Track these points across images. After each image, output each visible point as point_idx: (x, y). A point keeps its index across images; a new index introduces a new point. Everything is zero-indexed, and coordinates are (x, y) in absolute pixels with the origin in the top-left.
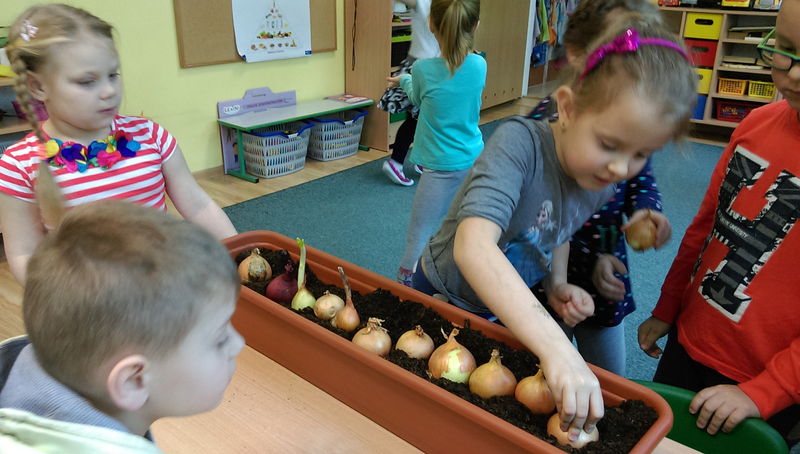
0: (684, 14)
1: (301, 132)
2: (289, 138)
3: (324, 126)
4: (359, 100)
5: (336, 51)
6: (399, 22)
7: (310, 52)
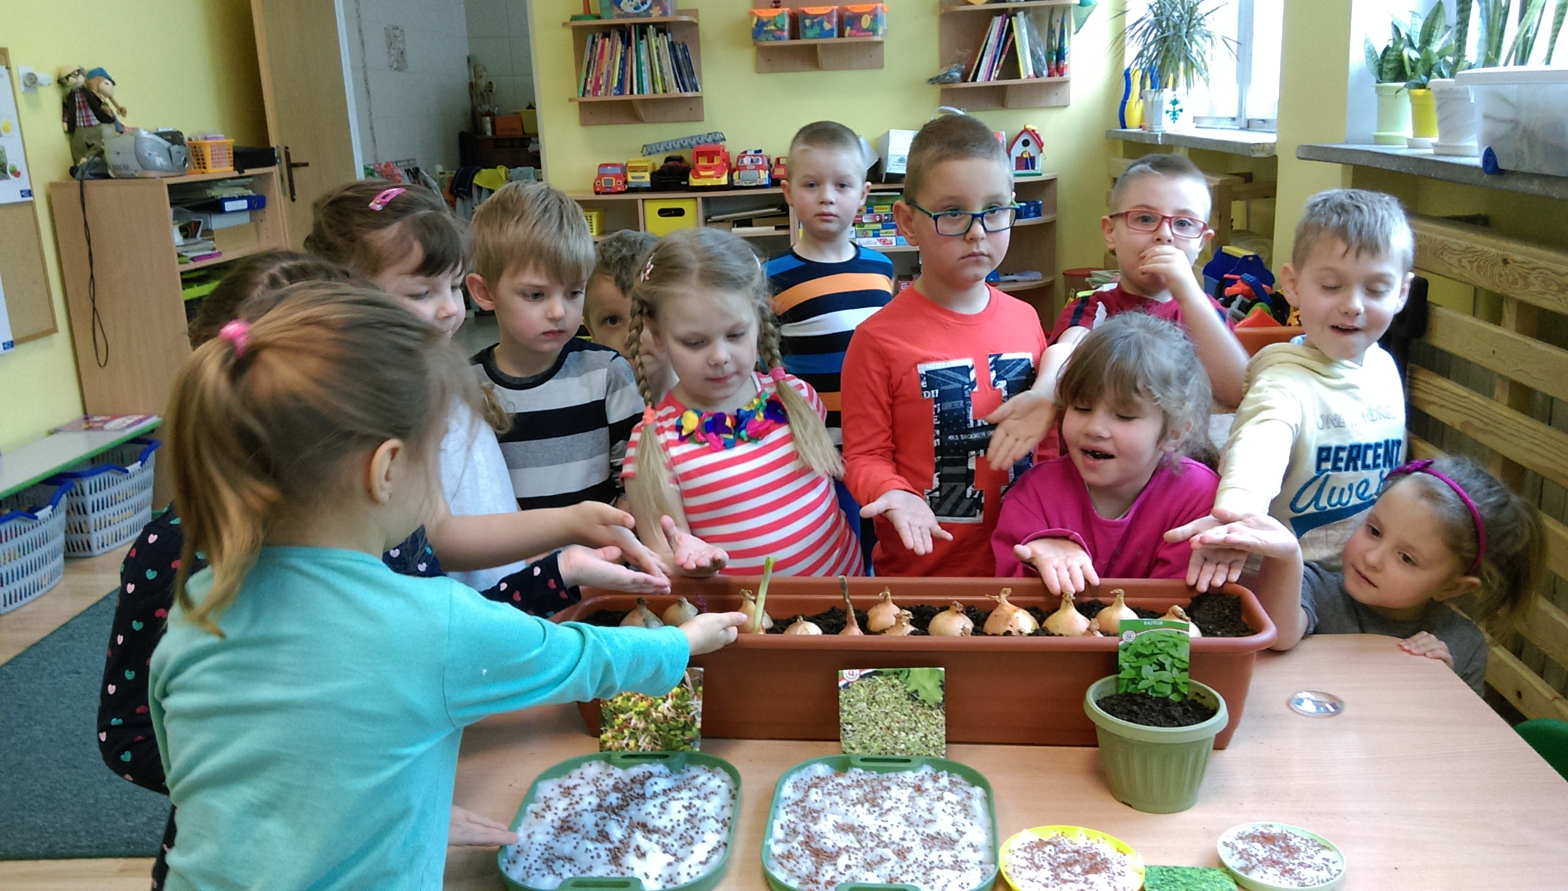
0: (640, 203)
1: (57, 503)
2: (39, 518)
3: (86, 484)
4: (130, 422)
5: (55, 335)
6: (187, 263)
7: (11, 344)
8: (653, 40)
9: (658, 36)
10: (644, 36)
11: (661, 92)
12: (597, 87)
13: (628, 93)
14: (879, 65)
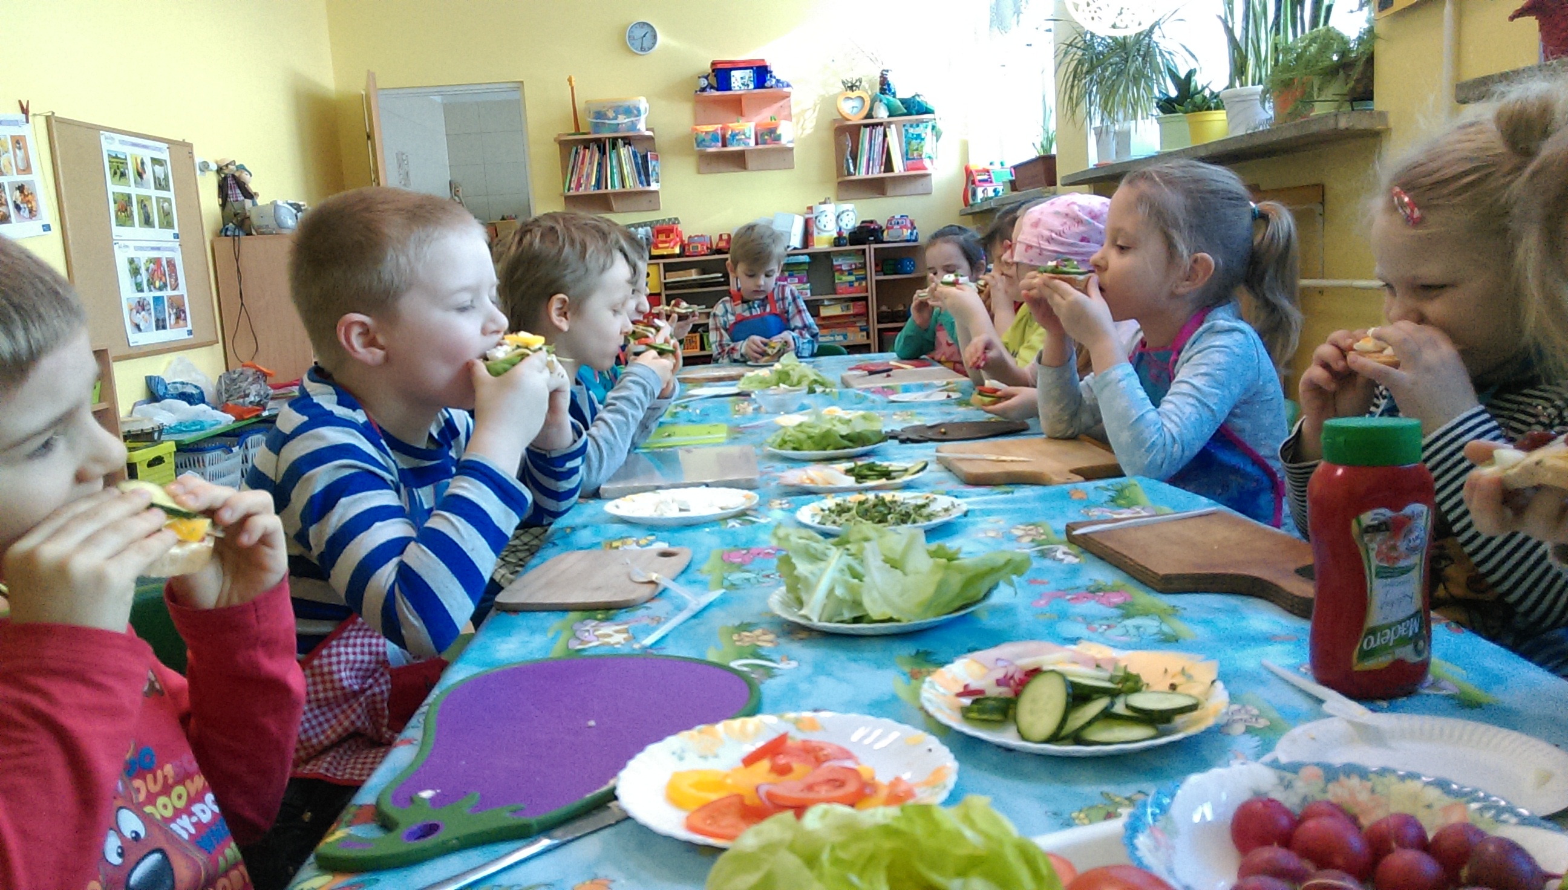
2: (232, 453)
8: (622, 149)
9: (625, 147)
10: (615, 147)
11: (629, 187)
12: (579, 185)
13: (602, 188)
14: (790, 167)
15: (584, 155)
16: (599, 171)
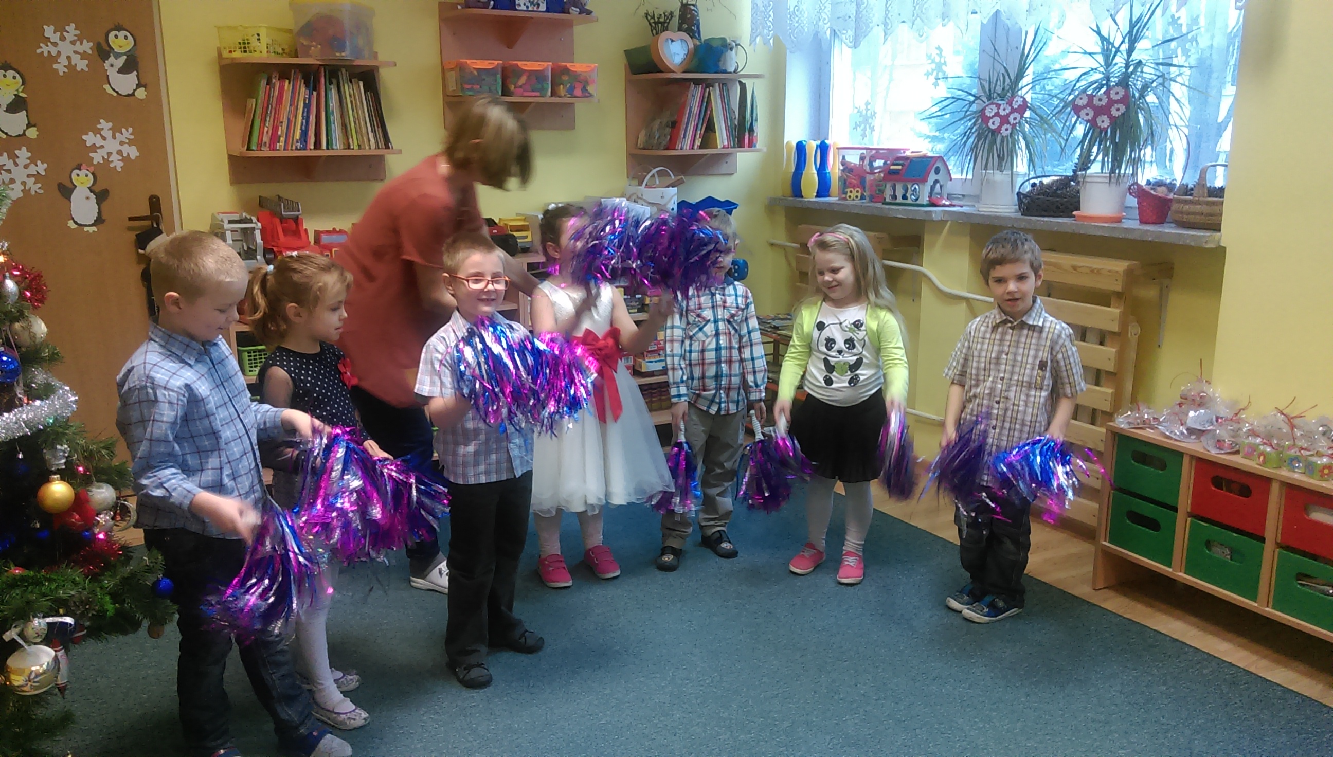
8: (346, 86)
9: (351, 82)
10: (334, 81)
11: (356, 147)
12: (275, 138)
13: (312, 147)
14: (570, 125)
15: (282, 89)
16: (307, 118)
